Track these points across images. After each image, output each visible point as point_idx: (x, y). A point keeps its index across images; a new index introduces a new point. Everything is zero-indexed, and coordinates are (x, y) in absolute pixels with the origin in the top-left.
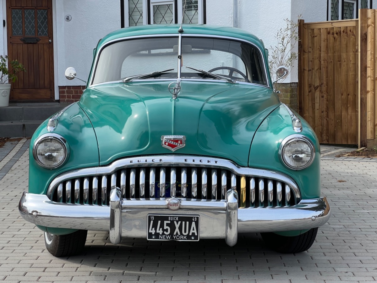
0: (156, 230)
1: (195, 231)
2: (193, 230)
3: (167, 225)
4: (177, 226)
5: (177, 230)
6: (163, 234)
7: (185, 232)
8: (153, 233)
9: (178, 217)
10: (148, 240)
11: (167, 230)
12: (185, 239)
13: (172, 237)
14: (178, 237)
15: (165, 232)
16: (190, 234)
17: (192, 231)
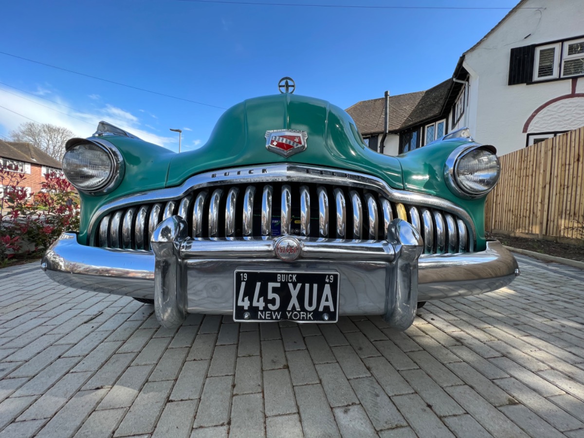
0: (251, 300)
1: (330, 304)
2: (327, 300)
3: (275, 290)
4: (294, 293)
5: (294, 301)
6: (266, 309)
7: (310, 304)
8: (246, 308)
9: (297, 274)
10: (235, 320)
11: (273, 301)
12: (310, 319)
13: (284, 316)
14: (296, 316)
15: (270, 306)
16: (321, 309)
17: (323, 303)
